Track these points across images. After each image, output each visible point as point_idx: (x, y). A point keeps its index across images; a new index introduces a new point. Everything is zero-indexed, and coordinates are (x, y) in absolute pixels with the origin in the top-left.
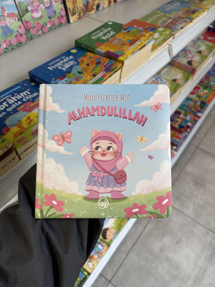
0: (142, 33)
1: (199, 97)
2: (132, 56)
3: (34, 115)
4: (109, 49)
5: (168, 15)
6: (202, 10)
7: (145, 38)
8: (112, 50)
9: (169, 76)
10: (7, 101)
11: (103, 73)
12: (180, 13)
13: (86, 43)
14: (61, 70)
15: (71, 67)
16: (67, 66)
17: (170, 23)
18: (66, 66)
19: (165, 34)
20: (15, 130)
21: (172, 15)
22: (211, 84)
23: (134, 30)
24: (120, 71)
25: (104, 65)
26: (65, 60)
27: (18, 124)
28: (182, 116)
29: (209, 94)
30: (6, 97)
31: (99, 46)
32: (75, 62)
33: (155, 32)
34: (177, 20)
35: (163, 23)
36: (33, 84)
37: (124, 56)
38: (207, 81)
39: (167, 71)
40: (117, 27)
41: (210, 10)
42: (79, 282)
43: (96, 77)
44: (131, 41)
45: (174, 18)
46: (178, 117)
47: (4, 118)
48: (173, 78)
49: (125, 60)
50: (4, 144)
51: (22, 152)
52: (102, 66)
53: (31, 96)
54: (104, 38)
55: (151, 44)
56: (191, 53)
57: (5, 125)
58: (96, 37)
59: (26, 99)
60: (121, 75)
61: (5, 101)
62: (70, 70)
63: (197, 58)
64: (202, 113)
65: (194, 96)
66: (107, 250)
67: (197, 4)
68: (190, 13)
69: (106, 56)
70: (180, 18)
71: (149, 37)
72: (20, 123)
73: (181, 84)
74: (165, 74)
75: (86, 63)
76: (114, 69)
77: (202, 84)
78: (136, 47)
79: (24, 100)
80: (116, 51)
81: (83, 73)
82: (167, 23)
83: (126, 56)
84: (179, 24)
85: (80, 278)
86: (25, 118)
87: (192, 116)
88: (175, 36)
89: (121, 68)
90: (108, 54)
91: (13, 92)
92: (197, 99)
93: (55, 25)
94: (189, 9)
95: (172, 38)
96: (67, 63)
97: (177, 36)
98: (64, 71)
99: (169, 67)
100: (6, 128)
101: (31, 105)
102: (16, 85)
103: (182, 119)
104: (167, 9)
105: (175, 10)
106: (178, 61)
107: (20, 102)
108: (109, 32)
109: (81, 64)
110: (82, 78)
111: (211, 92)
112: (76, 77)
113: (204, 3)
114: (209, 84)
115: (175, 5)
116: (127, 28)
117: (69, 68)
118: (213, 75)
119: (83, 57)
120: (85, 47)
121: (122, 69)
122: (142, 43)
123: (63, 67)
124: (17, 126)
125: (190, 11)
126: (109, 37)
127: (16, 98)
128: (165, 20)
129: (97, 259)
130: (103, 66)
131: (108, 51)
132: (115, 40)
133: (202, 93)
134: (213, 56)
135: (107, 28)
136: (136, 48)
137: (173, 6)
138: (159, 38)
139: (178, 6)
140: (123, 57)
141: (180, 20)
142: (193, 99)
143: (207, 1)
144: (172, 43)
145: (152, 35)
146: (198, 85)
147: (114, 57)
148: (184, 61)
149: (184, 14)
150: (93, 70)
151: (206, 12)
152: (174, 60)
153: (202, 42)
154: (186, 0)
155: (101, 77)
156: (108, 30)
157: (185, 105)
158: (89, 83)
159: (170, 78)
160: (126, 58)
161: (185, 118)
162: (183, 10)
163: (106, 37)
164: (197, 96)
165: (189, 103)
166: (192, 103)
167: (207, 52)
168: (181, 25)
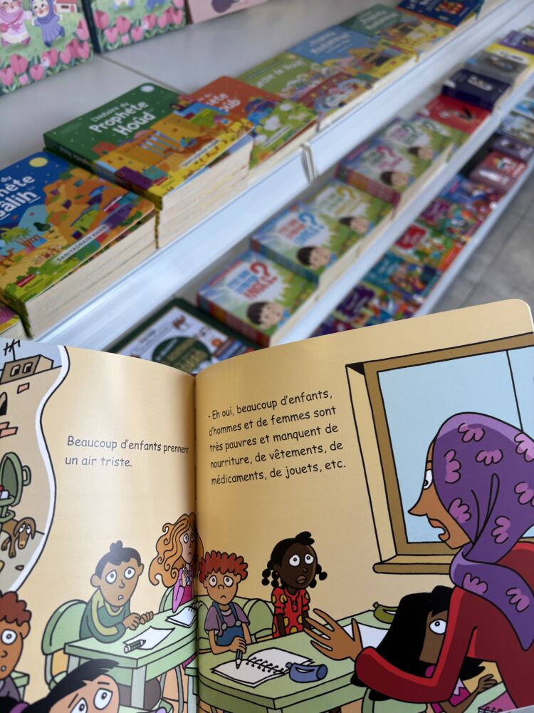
0: (222, 121)
1: (421, 254)
2: (185, 184)
4: (131, 163)
5: (314, 66)
6: (403, 55)
7: (230, 135)
8: (136, 166)
9: (335, 209)
11: (101, 230)
12: (345, 64)
13: (72, 143)
15: (21, 210)
16: (11, 205)
17: (313, 90)
18: (9, 205)
19: (294, 121)
22: (451, 224)
23: (205, 112)
24: (153, 221)
25: (108, 208)
28: (375, 302)
29: (444, 249)
31: (105, 153)
32: (34, 195)
33: (270, 113)
34: (334, 81)
35: (297, 88)
37: (164, 183)
38: (442, 217)
39: (332, 196)
40: (163, 102)
41: (423, 56)
43: (81, 241)
44: (190, 143)
45: (327, 77)
46: (366, 305)
48: (344, 214)
49: (164, 195)
52: (105, 207)
54: (123, 131)
56: (391, 154)
58: (102, 125)
60: (156, 230)
62: (15, 217)
63: (405, 166)
64: (426, 296)
65: (410, 252)
67: (393, 38)
68: (372, 63)
69: (121, 181)
70: (341, 76)
71: (239, 133)
73: (362, 230)
74: (324, 202)
75: (62, 199)
76: (132, 220)
77: (430, 223)
78: (201, 160)
80: (147, 167)
81: (49, 227)
82: (306, 90)
83: (171, 182)
84: (335, 93)
87: (401, 302)
88: (323, 125)
89: (155, 213)
90: (123, 175)
92: (416, 259)
93: (63, 63)
94: (369, 51)
95: (312, 130)
96: (13, 196)
97: (328, 126)
99: (338, 184)
103: (375, 310)
104: (314, 51)
105: (334, 54)
106: (358, 171)
108: (139, 114)
109: (52, 200)
110: (42, 240)
111: (450, 244)
112: (28, 237)
113: (412, 36)
114: (448, 225)
115: (336, 39)
116: (189, 106)
117: (13, 212)
118: (457, 202)
119: (60, 181)
120: (70, 154)
121: (158, 218)
122: (217, 148)
125: (371, 59)
126: (138, 127)
128: (304, 80)
130: (105, 210)
131: (125, 169)
132: (149, 137)
133: (428, 246)
134: (448, 160)
135: (136, 103)
136: (200, 163)
137: (331, 43)
138: (278, 130)
139: (344, 42)
140: (160, 186)
141: (340, 81)
142: (406, 259)
143: (420, 31)
144: (312, 143)
145: (247, 129)
146: (420, 226)
147: (138, 186)
148: (373, 172)
149: (355, 67)
150: (78, 220)
151: (411, 63)
152: (349, 167)
153: (425, 124)
154: (369, 28)
155: (93, 241)
156: (138, 107)
157: (384, 276)
158: (59, 257)
159: (336, 215)
160: (169, 190)
161: (383, 307)
162: (355, 55)
163: (129, 128)
164: (417, 253)
165: (395, 270)
166: (402, 270)
167: (431, 151)
168: (343, 96)
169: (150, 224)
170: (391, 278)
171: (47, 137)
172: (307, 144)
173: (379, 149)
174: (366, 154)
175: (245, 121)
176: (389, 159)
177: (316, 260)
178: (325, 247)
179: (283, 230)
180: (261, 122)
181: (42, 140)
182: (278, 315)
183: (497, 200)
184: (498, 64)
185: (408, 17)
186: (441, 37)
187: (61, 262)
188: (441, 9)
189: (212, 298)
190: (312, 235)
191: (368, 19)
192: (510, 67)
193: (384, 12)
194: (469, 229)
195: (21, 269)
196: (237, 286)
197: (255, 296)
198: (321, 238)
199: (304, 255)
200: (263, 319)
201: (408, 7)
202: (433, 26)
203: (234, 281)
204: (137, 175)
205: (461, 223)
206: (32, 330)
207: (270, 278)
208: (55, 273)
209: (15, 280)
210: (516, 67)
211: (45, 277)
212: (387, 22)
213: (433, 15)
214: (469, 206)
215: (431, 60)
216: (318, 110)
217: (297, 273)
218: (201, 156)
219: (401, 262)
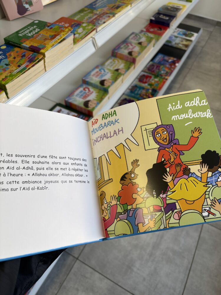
0: (62, 29)
1: (151, 85)
2: (52, 49)
4: (33, 44)
6: (126, 5)
7: (65, 33)
8: (35, 45)
9: (112, 67)
11: (26, 64)
12: (105, 9)
13: (14, 40)
17: (94, 19)
19: (87, 29)
21: (98, 11)
23: (56, 27)
29: (159, 82)
31: (25, 42)
32: (3, 57)
33: (79, 27)
34: (102, 15)
35: (89, 19)
37: (45, 49)
38: (158, 71)
39: (111, 63)
40: (42, 25)
41: (133, 5)
43: (20, 68)
44: (52, 36)
48: (116, 68)
49: (46, 52)
54: (30, 35)
56: (132, 45)
58: (22, 34)
60: (45, 65)
63: (137, 49)
65: (146, 85)
69: (31, 49)
70: (104, 14)
71: (68, 32)
74: (108, 65)
75: (13, 57)
76: (36, 60)
77: (153, 73)
78: (56, 41)
80: (39, 45)
81: (10, 65)
82: (92, 19)
83: (47, 48)
84: (102, 19)
89: (43, 58)
90: (31, 48)
92: (149, 87)
94: (114, 5)
95: (95, 31)
97: (100, 30)
99: (113, 58)
104: (94, 6)
105: (102, 7)
106: (119, 52)
108: (34, 29)
109: (9, 58)
110: (8, 68)
111: (161, 80)
112: (3, 68)
114: (160, 73)
115: (102, 2)
116: (50, 25)
118: (163, 64)
119: (11, 52)
120: (13, 44)
121: (44, 60)
122: (61, 37)
125: (115, 7)
126: (34, 33)
128: (91, 16)
130: (27, 58)
131: (32, 46)
132: (38, 36)
133: (153, 82)
134: (154, 46)
135: (33, 26)
136: (56, 42)
137: (100, 3)
138: (82, 32)
139: (105, 3)
141: (104, 15)
144: (95, 36)
145: (71, 30)
146: (149, 75)
147: (37, 50)
148: (125, 52)
149: (109, 10)
150: (19, 62)
151: (129, 7)
152: (116, 51)
153: (144, 34)
155: (24, 67)
156: (34, 27)
157: (137, 94)
158: (14, 72)
159: (112, 68)
160: (47, 51)
162: (109, 6)
163: (32, 34)
164: (149, 85)
165: (141, 91)
167: (146, 43)
168: (105, 20)
169: (42, 62)
170: (140, 95)
171: (5, 39)
172: (94, 37)
173: (127, 44)
174: (122, 46)
175: (70, 28)
176: (131, 47)
177: (106, 84)
178: (109, 79)
179: (94, 75)
180: (77, 30)
181: (3, 40)
182: (95, 104)
183: (178, 62)
184: (170, 9)
187: (15, 74)
189: (70, 101)
190: (104, 76)
192: (175, 10)
194: (169, 74)
195: (3, 76)
196: (79, 96)
197: (86, 99)
198: (108, 76)
199: (102, 83)
200: (89, 106)
203: (78, 95)
204: (36, 47)
205: (165, 72)
206: (9, 95)
207: (91, 92)
208: (14, 77)
209: (1, 80)
210: (177, 9)
211: (11, 78)
214: (167, 66)
216: (96, 25)
217: (100, 90)
218: (56, 40)
219: (143, 88)
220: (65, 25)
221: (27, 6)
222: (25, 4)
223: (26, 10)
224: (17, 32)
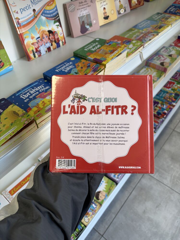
0: (119, 45)
1: (174, 90)
2: (111, 61)
3: (47, 100)
5: (140, 31)
6: (167, 25)
7: (121, 49)
8: (98, 58)
9: (146, 74)
10: (29, 92)
11: (91, 73)
12: (150, 29)
13: (81, 54)
14: (64, 71)
15: (71, 70)
16: (68, 69)
17: (141, 37)
19: (137, 45)
20: (35, 109)
23: (114, 44)
24: (103, 71)
26: (67, 65)
27: (36, 106)
28: (159, 105)
30: (29, 90)
31: (90, 55)
32: (73, 66)
33: (130, 43)
34: (147, 34)
35: (136, 37)
36: (46, 81)
39: (145, 71)
40: (102, 42)
41: (173, 25)
42: (78, 232)
44: (111, 51)
45: (145, 33)
46: (156, 106)
47: (28, 102)
49: (107, 63)
50: (28, 117)
51: (39, 123)
53: (44, 89)
54: (93, 50)
55: (126, 52)
56: (163, 57)
57: (29, 107)
58: (87, 49)
59: (42, 90)
60: (104, 74)
61: (28, 92)
62: (70, 71)
63: (168, 60)
64: (176, 103)
65: (170, 89)
66: (99, 209)
67: (163, 21)
68: (158, 28)
69: (94, 61)
70: (149, 33)
71: (124, 48)
72: (38, 105)
75: (80, 67)
76: (99, 70)
77: (176, 80)
78: (115, 55)
79: (40, 91)
80: (101, 58)
81: (78, 73)
82: (139, 37)
83: (107, 61)
84: (148, 37)
85: (79, 229)
86: (41, 102)
87: (168, 105)
88: (145, 46)
89: (104, 69)
90: (95, 60)
91: (33, 86)
94: (157, 25)
95: (143, 47)
96: (68, 67)
97: (146, 46)
98: (66, 72)
99: (147, 67)
100: (29, 108)
101: (44, 94)
102: (35, 82)
103: (160, 107)
104: (140, 27)
105: (146, 27)
106: (152, 63)
107: (38, 92)
108: (97, 45)
109: (77, 67)
113: (169, 20)
115: (146, 23)
116: (109, 42)
117: (69, 70)
119: (79, 63)
120: (80, 56)
122: (119, 52)
123: (65, 69)
124: (36, 107)
126: (97, 48)
127: (35, 90)
128: (138, 35)
129: (92, 215)
130: (92, 68)
131: (95, 58)
132: (100, 50)
133: (176, 87)
135: (95, 43)
137: (145, 24)
138: (133, 48)
139: (149, 24)
140: (105, 62)
141: (149, 34)
142: (169, 92)
143: (172, 19)
145: (126, 47)
146: (172, 81)
147: (99, 62)
148: (158, 63)
149: (153, 30)
150: (85, 71)
151: (170, 27)
152: (150, 62)
153: (173, 48)
154: (155, 19)
157: (162, 97)
161: (162, 107)
162: (152, 27)
163: (95, 49)
164: (172, 90)
165: (165, 95)
166: (168, 95)
167: (176, 55)
168: (150, 37)
170: (164, 98)
171: (74, 53)
172: (141, 51)
173: (159, 56)
174: (155, 58)
175: (125, 45)
176: (162, 58)
180: (128, 46)
185: (167, 15)
186: (178, 20)
188: (177, 12)
191: (155, 17)
193: (160, 15)
201: (167, 12)
202: (175, 17)
204: (98, 59)
212: (160, 17)
213: (175, 14)
215: (175, 26)
216: (143, 42)
218: (115, 54)
219: (167, 93)
220: (118, 41)
221: (88, 27)
222: (87, 25)
223: (87, 30)
224: (83, 48)
